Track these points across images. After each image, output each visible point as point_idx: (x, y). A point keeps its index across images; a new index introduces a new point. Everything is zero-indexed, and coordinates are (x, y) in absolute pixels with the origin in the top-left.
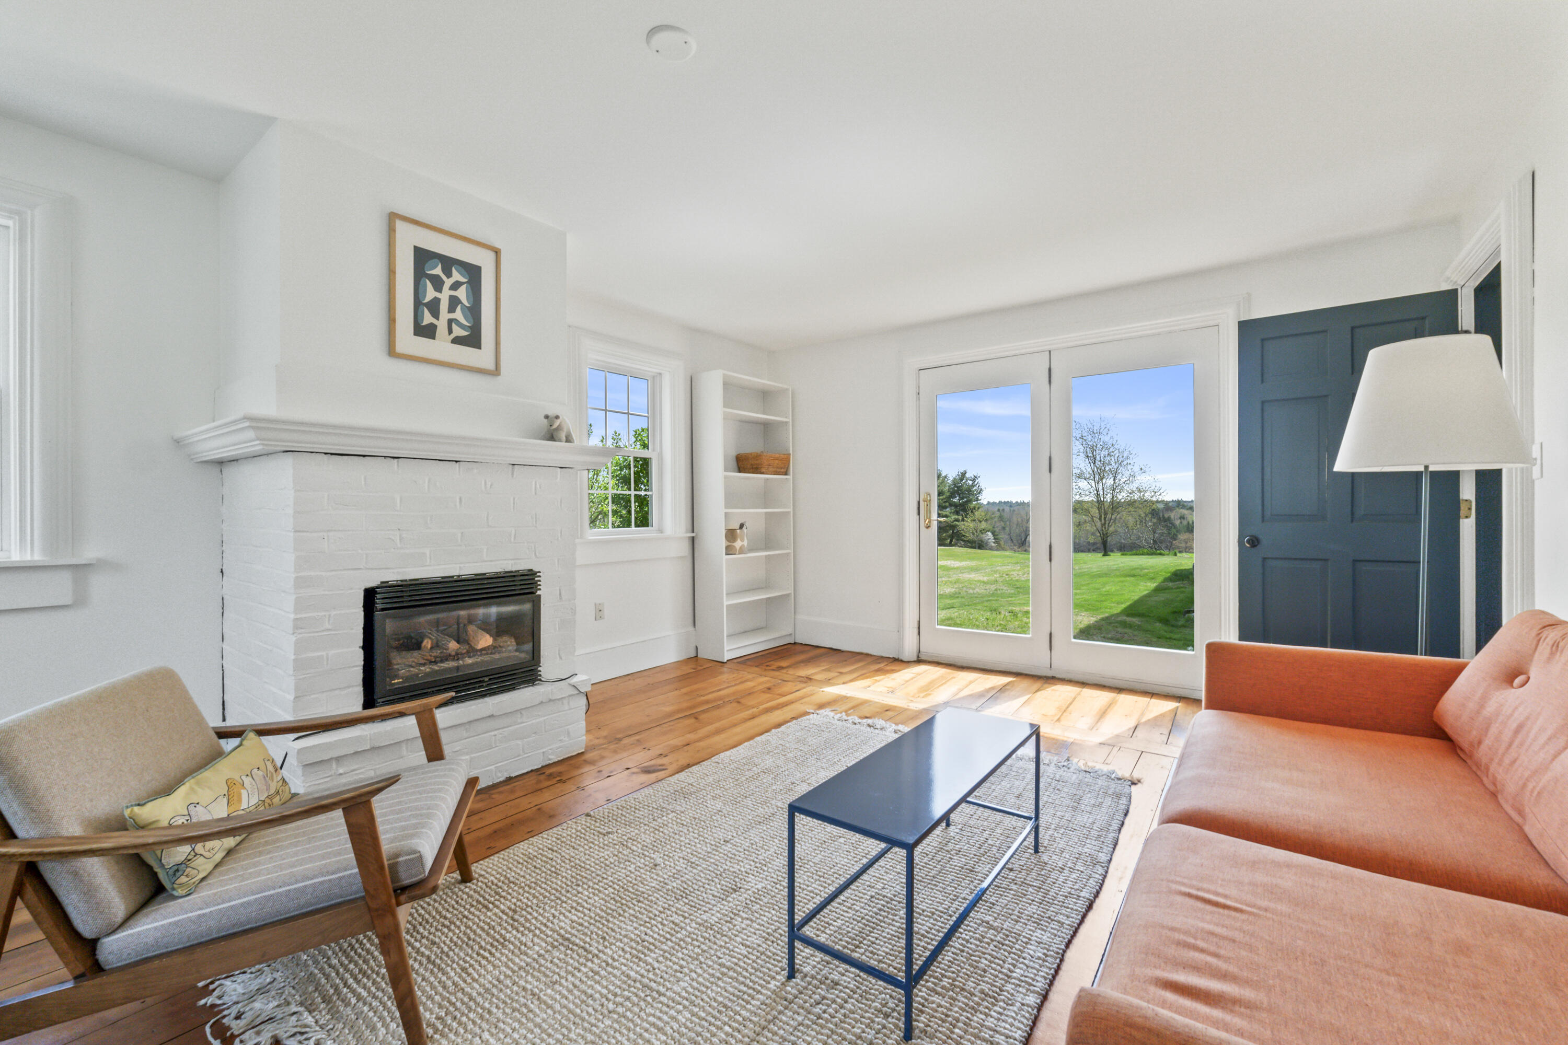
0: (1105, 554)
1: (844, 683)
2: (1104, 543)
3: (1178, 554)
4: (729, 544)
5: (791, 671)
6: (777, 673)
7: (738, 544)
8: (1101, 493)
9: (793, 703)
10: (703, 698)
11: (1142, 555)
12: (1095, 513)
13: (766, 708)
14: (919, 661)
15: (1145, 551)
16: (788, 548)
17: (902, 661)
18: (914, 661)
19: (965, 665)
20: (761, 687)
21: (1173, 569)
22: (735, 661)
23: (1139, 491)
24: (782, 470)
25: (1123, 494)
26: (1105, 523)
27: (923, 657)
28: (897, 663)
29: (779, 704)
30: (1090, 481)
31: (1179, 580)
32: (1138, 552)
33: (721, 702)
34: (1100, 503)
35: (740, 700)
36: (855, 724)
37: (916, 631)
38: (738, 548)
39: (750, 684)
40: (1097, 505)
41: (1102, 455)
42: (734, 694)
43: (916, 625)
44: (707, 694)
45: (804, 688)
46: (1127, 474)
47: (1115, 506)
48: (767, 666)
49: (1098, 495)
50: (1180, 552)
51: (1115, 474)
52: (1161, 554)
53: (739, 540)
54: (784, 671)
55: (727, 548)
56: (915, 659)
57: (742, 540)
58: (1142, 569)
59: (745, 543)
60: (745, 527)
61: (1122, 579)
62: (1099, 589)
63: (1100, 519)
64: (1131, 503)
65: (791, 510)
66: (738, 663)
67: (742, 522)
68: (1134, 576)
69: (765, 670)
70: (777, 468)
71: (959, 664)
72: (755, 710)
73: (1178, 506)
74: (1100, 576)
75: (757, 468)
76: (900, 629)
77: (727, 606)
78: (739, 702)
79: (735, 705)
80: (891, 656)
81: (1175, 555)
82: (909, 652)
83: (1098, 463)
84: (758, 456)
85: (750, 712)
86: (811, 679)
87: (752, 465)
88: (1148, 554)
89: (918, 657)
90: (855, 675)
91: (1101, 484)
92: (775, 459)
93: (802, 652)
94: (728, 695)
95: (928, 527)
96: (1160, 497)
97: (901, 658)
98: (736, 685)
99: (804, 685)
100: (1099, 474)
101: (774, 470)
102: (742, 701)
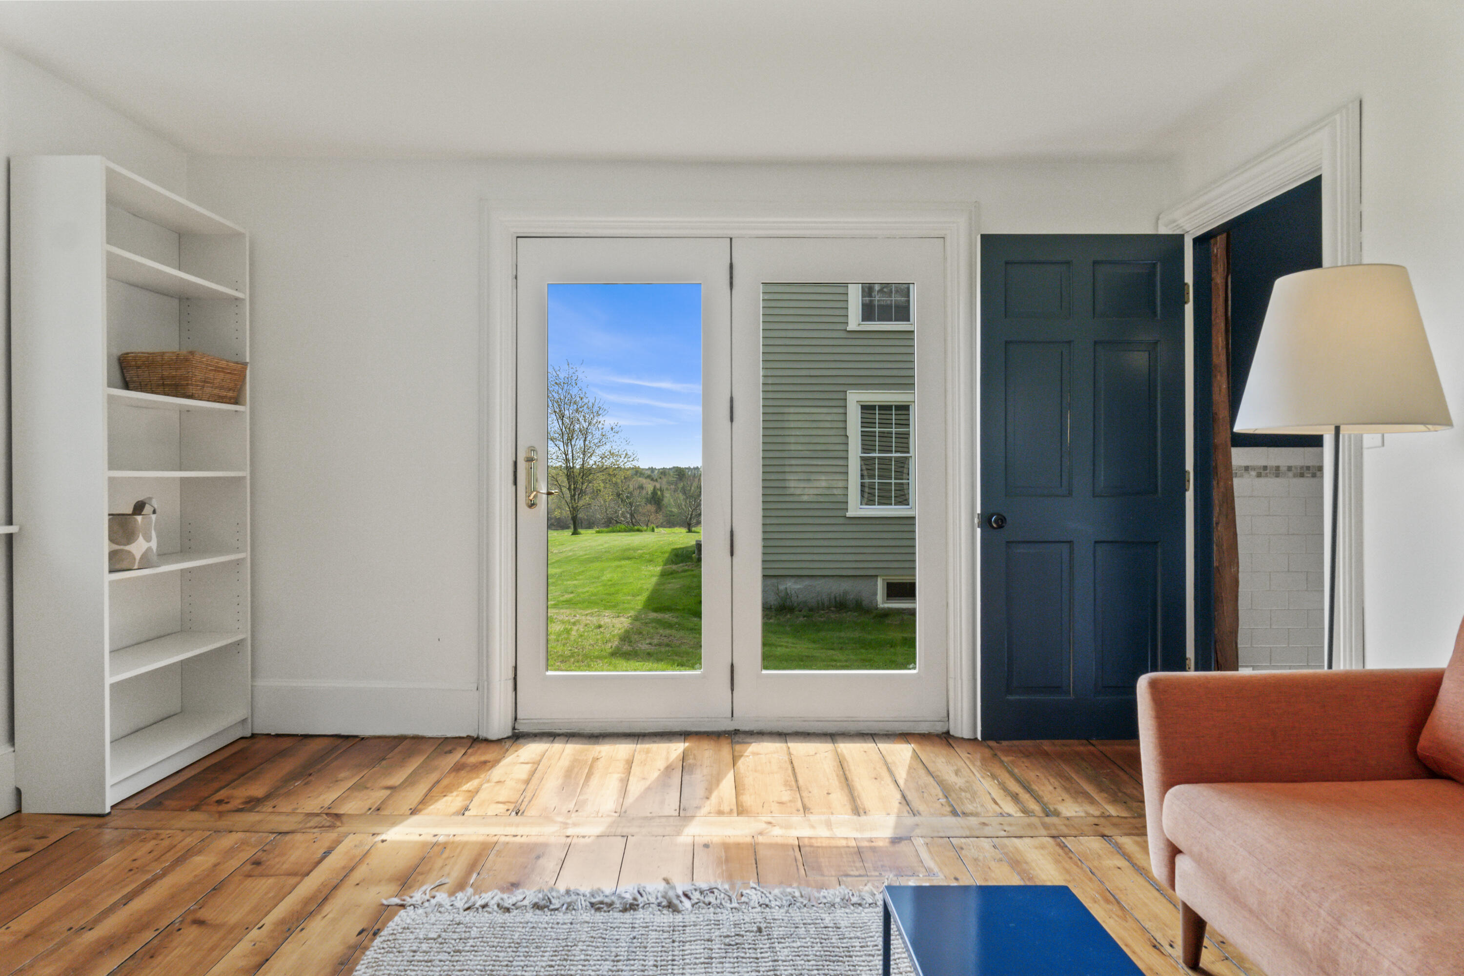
0: (575, 533)
1: (414, 812)
2: (574, 519)
3: (656, 530)
4: (116, 547)
5: (285, 806)
6: (251, 818)
7: (138, 547)
8: (570, 456)
9: (336, 887)
10: (90, 937)
11: (619, 531)
12: (563, 482)
13: (282, 922)
14: (518, 736)
15: (623, 527)
16: (238, 550)
17: (487, 741)
18: (508, 738)
19: (597, 731)
20: (234, 863)
21: (669, 549)
22: (132, 804)
23: (612, 454)
24: (230, 394)
25: (594, 458)
26: (575, 495)
27: (522, 728)
28: (477, 746)
29: (307, 901)
30: (557, 443)
31: (682, 562)
32: (615, 529)
33: (149, 935)
34: (569, 471)
35: (202, 914)
36: (508, 910)
37: (510, 684)
38: (138, 557)
39: (202, 862)
40: (565, 471)
41: (571, 411)
42: (173, 898)
43: (511, 675)
44: (97, 920)
45: (338, 842)
46: (598, 434)
47: (586, 472)
48: (219, 802)
49: (567, 460)
50: (657, 527)
51: (585, 433)
52: (638, 530)
53: (141, 539)
54: (267, 807)
55: (113, 555)
56: (509, 733)
57: (148, 539)
58: (635, 549)
59: (154, 544)
60: (147, 509)
61: (617, 563)
62: (598, 578)
63: (569, 489)
64: (603, 470)
65: (246, 473)
66: (141, 808)
67: (141, 498)
68: (629, 558)
69: (221, 814)
70: (221, 388)
71: (588, 730)
72: (254, 933)
73: (636, 474)
74: (591, 560)
75: (176, 386)
76: (483, 685)
77: (112, 686)
78: (200, 923)
79: (192, 933)
80: (464, 735)
81: (653, 530)
82: (498, 726)
83: (567, 421)
84: (182, 361)
85: (243, 947)
86: (338, 816)
87: (162, 378)
88: (625, 531)
89: (514, 728)
90: (421, 789)
91: (570, 447)
92: (217, 370)
93: (282, 754)
94: (159, 910)
95: (532, 505)
96: (633, 463)
97: (483, 734)
98: (165, 873)
99: (332, 835)
100: (568, 436)
101: (216, 391)
102: (205, 914)
